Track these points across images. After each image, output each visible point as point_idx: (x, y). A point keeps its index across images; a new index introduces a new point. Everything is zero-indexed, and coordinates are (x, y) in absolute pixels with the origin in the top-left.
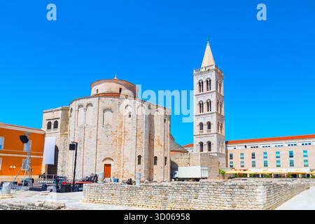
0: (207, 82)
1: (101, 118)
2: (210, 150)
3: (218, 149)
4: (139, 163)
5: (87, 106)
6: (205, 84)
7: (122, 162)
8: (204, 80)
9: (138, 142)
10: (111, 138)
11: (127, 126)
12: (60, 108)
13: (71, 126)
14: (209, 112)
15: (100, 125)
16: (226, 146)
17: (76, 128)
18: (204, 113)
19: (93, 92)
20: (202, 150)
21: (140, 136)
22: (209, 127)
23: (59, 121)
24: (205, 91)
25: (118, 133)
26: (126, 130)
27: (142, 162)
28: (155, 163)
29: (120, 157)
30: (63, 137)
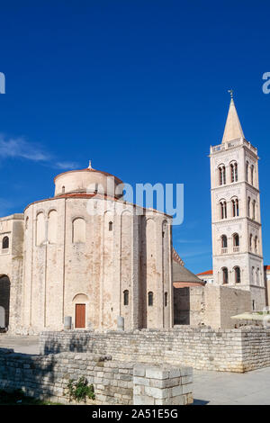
0: (232, 166)
1: (69, 232)
2: (238, 280)
3: (251, 279)
4: (126, 303)
5: (49, 214)
6: (228, 171)
7: (101, 301)
8: (227, 164)
9: (124, 270)
10: (85, 263)
11: (106, 243)
12: (12, 216)
13: (27, 245)
14: (236, 217)
15: (68, 243)
16: (265, 274)
17: (35, 248)
18: (229, 218)
19: (58, 191)
20: (226, 281)
21: (126, 259)
22: (237, 243)
23: (10, 237)
24: (229, 182)
25: (95, 256)
26: (106, 250)
27: (131, 301)
28: (151, 303)
29: (98, 293)
30: (16, 262)
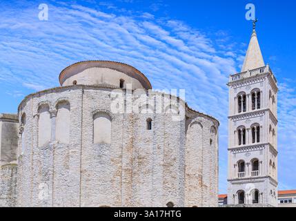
1: (88, 130)
5: (57, 107)
8: (248, 92)
14: (256, 143)
15: (87, 143)
18: (247, 145)
22: (255, 168)
24: (249, 109)
